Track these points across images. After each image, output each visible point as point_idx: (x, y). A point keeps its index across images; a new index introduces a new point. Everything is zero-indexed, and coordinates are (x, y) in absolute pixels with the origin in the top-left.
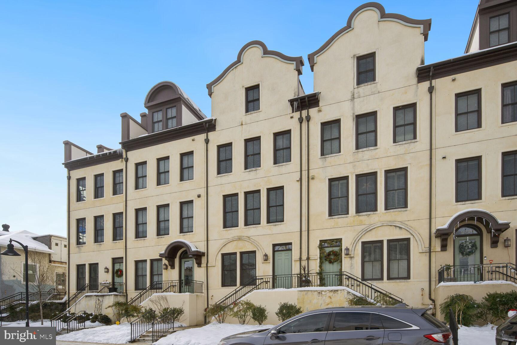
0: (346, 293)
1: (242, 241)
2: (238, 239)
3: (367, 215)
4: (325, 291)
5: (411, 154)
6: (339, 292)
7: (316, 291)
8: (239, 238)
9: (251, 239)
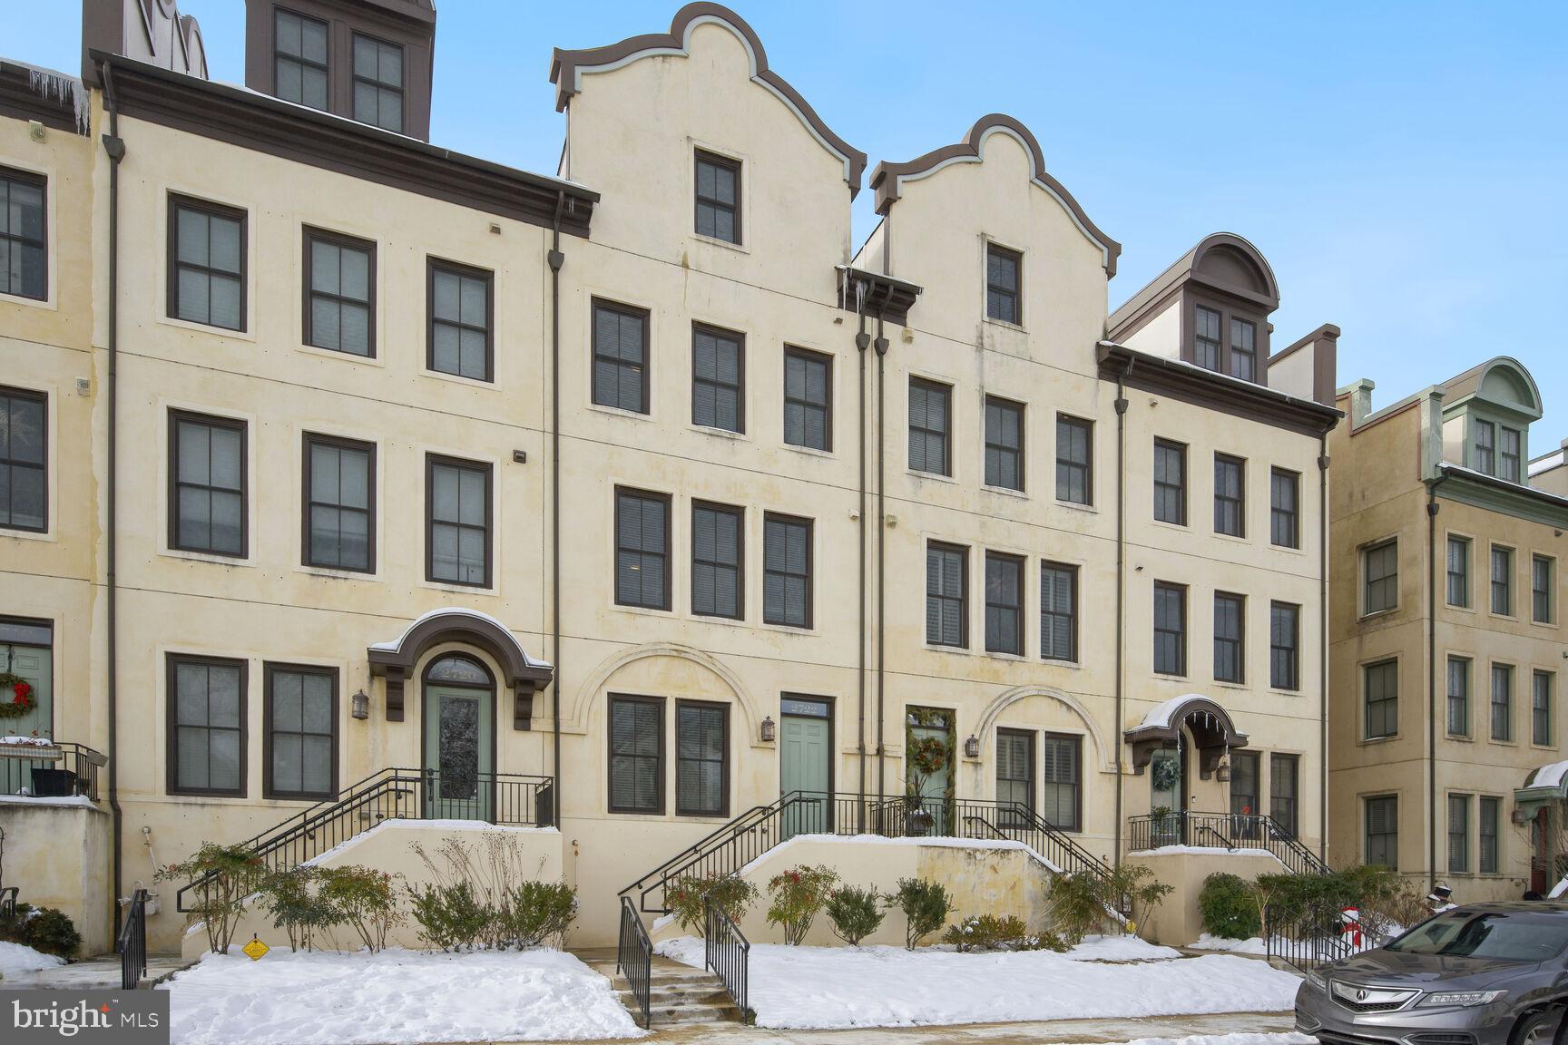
0: (1026, 860)
1: (688, 662)
2: (675, 653)
3: (1007, 660)
4: (983, 852)
5: (1086, 538)
6: (1013, 854)
7: (962, 849)
8: (676, 650)
9: (717, 663)
